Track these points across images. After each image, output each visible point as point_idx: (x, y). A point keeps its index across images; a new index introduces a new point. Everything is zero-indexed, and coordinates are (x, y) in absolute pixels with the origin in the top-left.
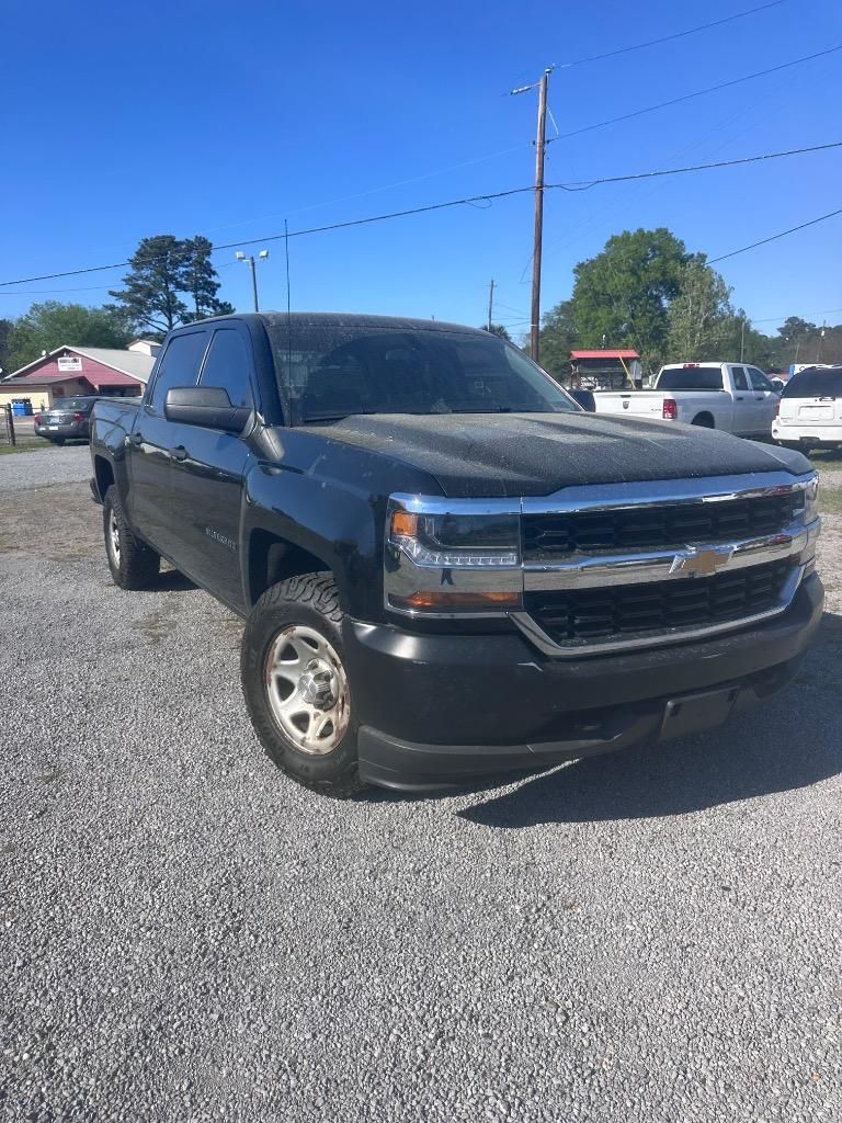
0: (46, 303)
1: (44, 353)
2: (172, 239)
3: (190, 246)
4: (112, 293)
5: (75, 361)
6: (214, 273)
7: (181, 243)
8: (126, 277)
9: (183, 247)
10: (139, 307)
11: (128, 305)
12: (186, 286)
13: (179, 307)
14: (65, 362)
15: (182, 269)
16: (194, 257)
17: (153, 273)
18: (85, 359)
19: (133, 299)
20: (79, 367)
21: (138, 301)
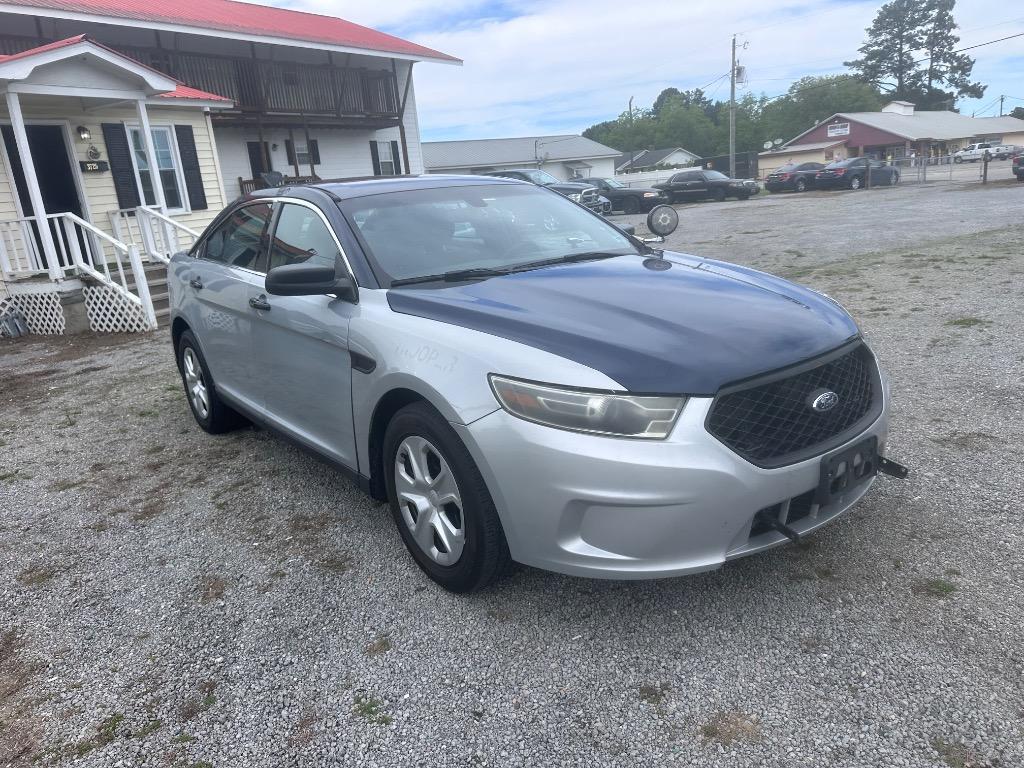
5: (843, 127)
10: (873, 72)
11: (861, 72)
12: (921, 44)
13: (911, 66)
14: (834, 128)
15: (918, 28)
16: (934, 13)
17: (889, 37)
18: (855, 124)
19: (867, 66)
20: (847, 131)
21: (872, 67)
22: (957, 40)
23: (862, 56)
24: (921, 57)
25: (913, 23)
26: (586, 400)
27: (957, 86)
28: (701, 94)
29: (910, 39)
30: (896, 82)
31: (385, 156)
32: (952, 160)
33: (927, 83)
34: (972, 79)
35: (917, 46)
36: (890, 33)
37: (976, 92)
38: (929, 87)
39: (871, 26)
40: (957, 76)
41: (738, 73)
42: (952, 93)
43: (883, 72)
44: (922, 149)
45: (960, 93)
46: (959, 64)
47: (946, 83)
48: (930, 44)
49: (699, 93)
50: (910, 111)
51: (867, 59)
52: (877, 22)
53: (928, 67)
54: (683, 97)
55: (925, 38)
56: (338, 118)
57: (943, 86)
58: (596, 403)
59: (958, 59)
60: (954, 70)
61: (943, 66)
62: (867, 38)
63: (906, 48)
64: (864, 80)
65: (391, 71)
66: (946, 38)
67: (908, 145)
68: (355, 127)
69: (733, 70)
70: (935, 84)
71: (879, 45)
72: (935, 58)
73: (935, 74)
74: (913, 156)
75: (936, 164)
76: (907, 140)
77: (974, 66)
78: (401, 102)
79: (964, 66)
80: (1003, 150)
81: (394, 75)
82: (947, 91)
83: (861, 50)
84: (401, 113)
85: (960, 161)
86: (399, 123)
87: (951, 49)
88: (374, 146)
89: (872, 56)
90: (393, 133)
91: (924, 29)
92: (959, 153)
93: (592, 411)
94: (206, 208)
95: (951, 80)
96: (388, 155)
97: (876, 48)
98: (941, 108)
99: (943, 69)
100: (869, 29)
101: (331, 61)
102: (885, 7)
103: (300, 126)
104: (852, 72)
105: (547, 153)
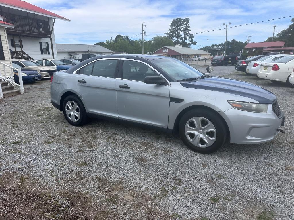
0: (156, 36)
1: (160, 48)
2: (180, 19)
3: (184, 21)
4: (165, 33)
5: (166, 50)
6: (189, 27)
7: (182, 20)
8: (169, 29)
9: (182, 21)
10: (171, 36)
11: (169, 36)
12: (182, 30)
13: (180, 36)
14: (164, 50)
15: (182, 26)
16: (185, 23)
17: (175, 28)
18: (169, 49)
19: (170, 35)
20: (167, 51)
21: (171, 35)
22: (190, 30)
23: (169, 32)
24: (182, 33)
25: (180, 25)
26: (252, 105)
27: (190, 41)
28: (128, 37)
29: (180, 29)
30: (177, 39)
31: (44, 47)
32: (191, 60)
33: (184, 40)
34: (194, 40)
35: (181, 31)
36: (175, 27)
37: (195, 43)
38: (184, 41)
39: (171, 24)
40: (190, 39)
41: (144, 33)
42: (189, 43)
43: (174, 36)
44: (184, 57)
45: (191, 43)
46: (191, 36)
47: (188, 40)
48: (184, 31)
49: (127, 37)
50: (181, 47)
51: (170, 33)
52: (172, 23)
53: (184, 36)
54: (122, 37)
55: (183, 29)
56: (30, 34)
57: (187, 41)
58: (254, 106)
59: (190, 35)
60: (190, 37)
61: (187, 36)
62: (170, 27)
63: (179, 31)
64: (170, 38)
65: (47, 21)
66: (188, 29)
67: (181, 55)
68: (34, 37)
69: (143, 32)
70: (185, 41)
71: (173, 29)
72: (186, 34)
73: (185, 38)
74: (183, 58)
75: (187, 61)
76: (181, 54)
77: (194, 37)
78: (51, 30)
79: (192, 37)
80: (202, 58)
81: (48, 22)
82: (188, 43)
83: (169, 30)
84: (51, 34)
85: (193, 60)
86: (50, 37)
87: (189, 32)
88: (41, 43)
89: (171, 32)
90: (48, 40)
91: (183, 27)
92: (193, 58)
93: (254, 107)
94: (5, 59)
95: (189, 40)
96: (45, 46)
97: (172, 30)
98: (187, 47)
99: (187, 37)
100: (170, 25)
101: (28, 15)
102: (174, 20)
103: (17, 35)
104: (167, 36)
105: (92, 50)
